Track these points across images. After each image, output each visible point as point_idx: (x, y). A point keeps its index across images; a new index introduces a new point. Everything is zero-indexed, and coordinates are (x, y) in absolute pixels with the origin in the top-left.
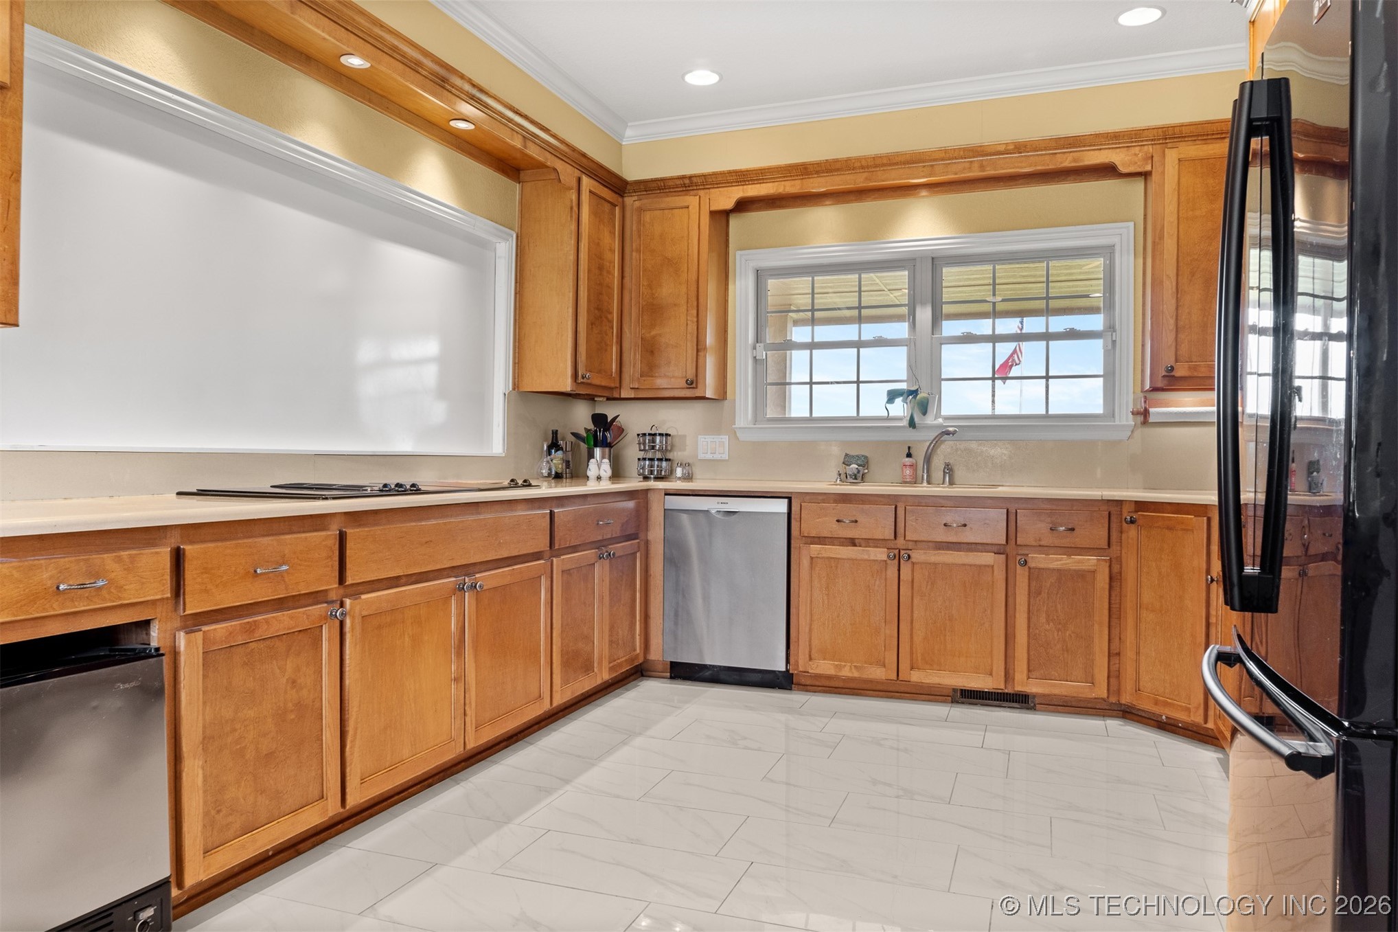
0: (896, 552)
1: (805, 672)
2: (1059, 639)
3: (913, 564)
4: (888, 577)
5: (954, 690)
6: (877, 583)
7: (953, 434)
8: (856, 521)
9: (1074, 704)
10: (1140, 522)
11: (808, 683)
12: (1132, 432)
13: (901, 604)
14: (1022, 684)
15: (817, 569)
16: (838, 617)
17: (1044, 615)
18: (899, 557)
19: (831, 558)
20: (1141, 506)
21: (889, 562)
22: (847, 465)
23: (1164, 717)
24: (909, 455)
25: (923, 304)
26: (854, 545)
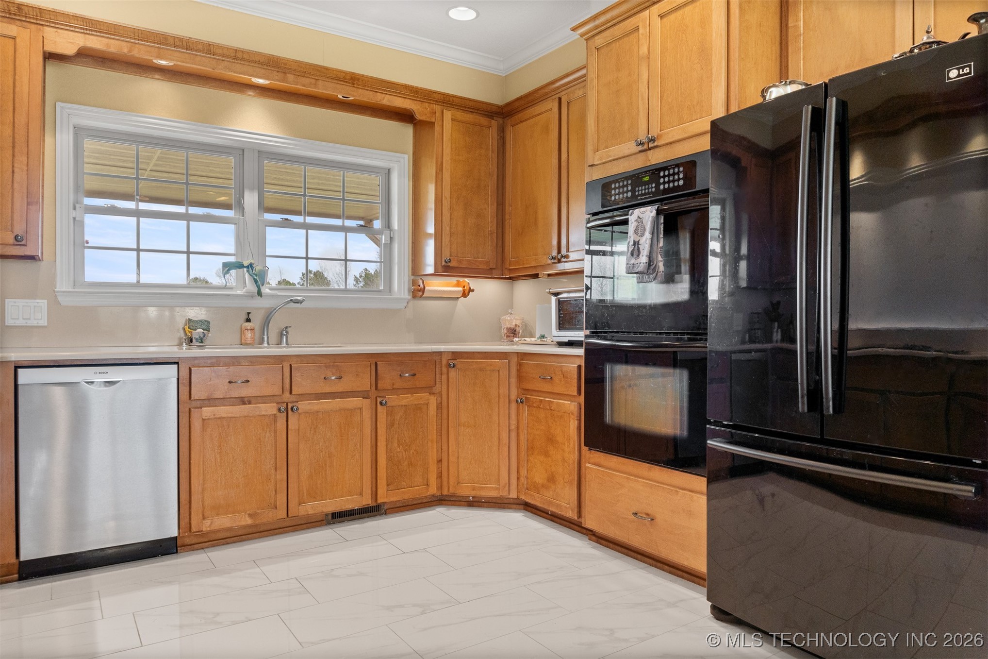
0: (285, 405)
1: (199, 532)
2: (406, 457)
3: (299, 413)
4: (278, 428)
5: (327, 515)
6: (268, 434)
7: (301, 303)
8: (248, 381)
9: (410, 503)
10: (459, 366)
11: (193, 542)
12: (408, 303)
13: (289, 451)
14: (383, 497)
15: (209, 430)
16: (231, 472)
17: (396, 441)
18: (288, 410)
19: (223, 418)
20: (456, 355)
21: (278, 414)
22: (193, 329)
23: (471, 498)
24: (248, 320)
25: (251, 189)
26: (244, 403)
